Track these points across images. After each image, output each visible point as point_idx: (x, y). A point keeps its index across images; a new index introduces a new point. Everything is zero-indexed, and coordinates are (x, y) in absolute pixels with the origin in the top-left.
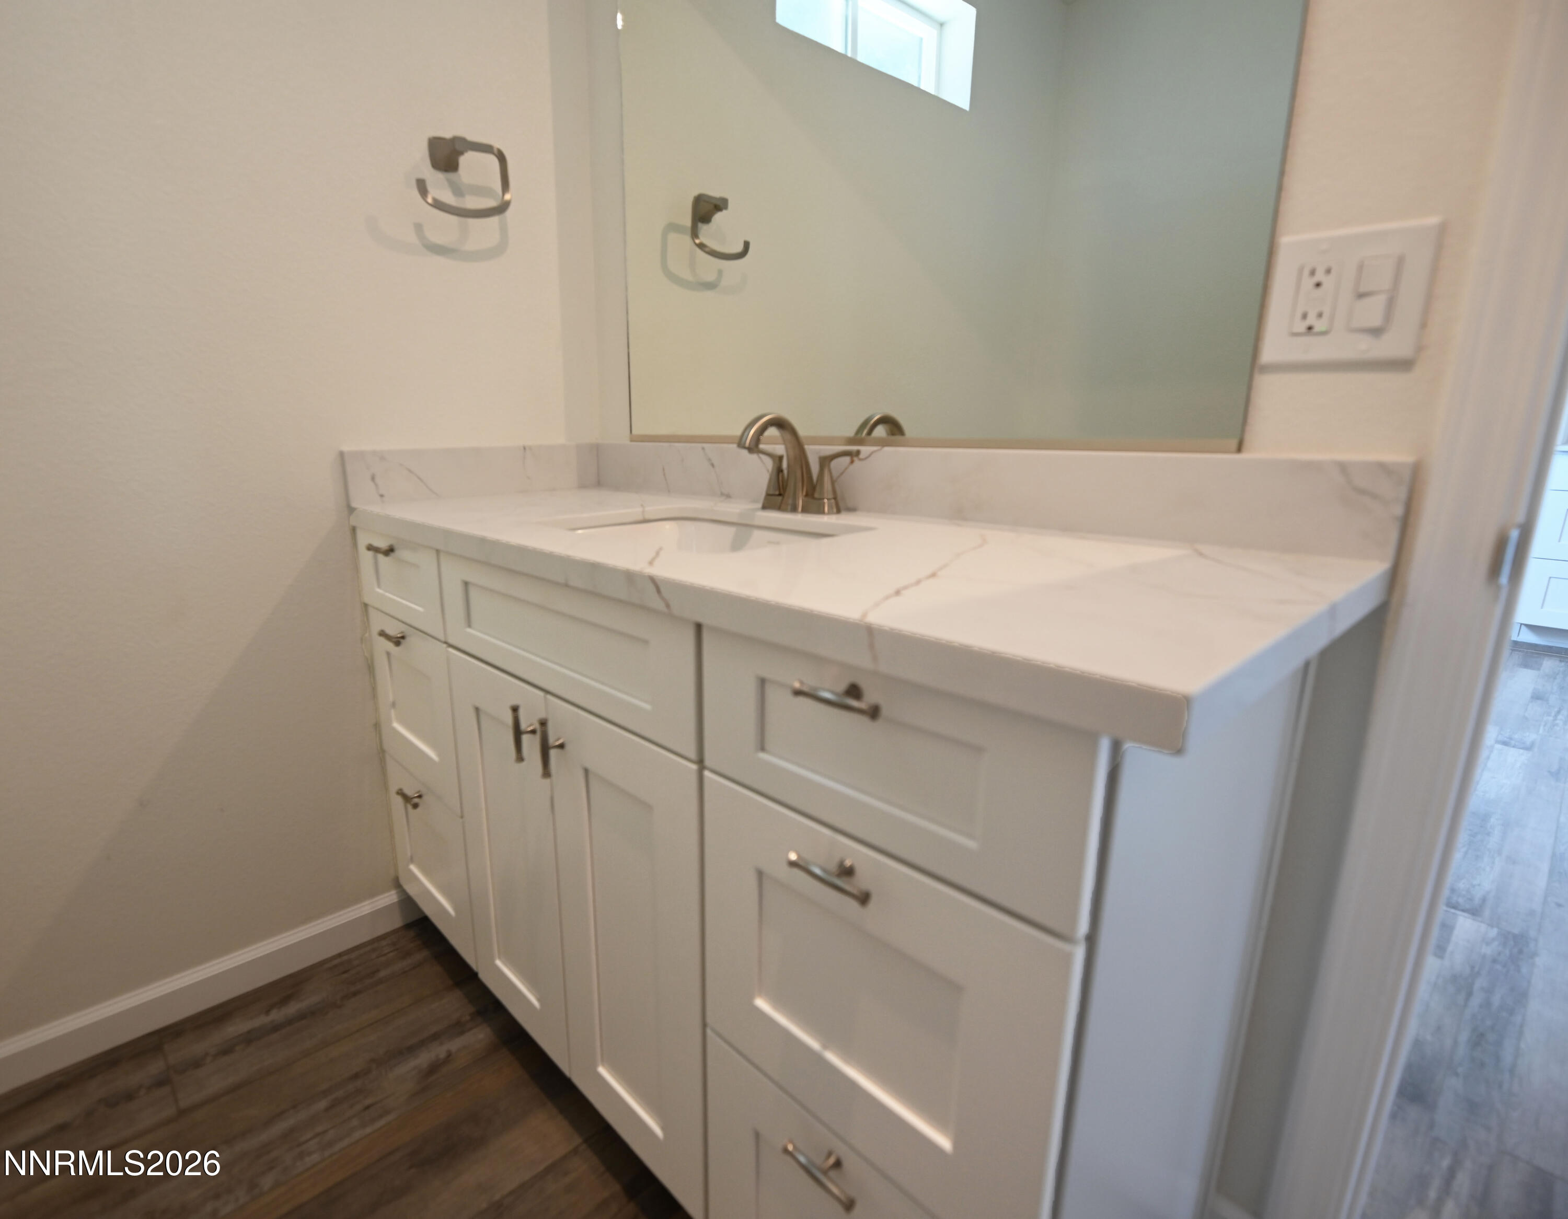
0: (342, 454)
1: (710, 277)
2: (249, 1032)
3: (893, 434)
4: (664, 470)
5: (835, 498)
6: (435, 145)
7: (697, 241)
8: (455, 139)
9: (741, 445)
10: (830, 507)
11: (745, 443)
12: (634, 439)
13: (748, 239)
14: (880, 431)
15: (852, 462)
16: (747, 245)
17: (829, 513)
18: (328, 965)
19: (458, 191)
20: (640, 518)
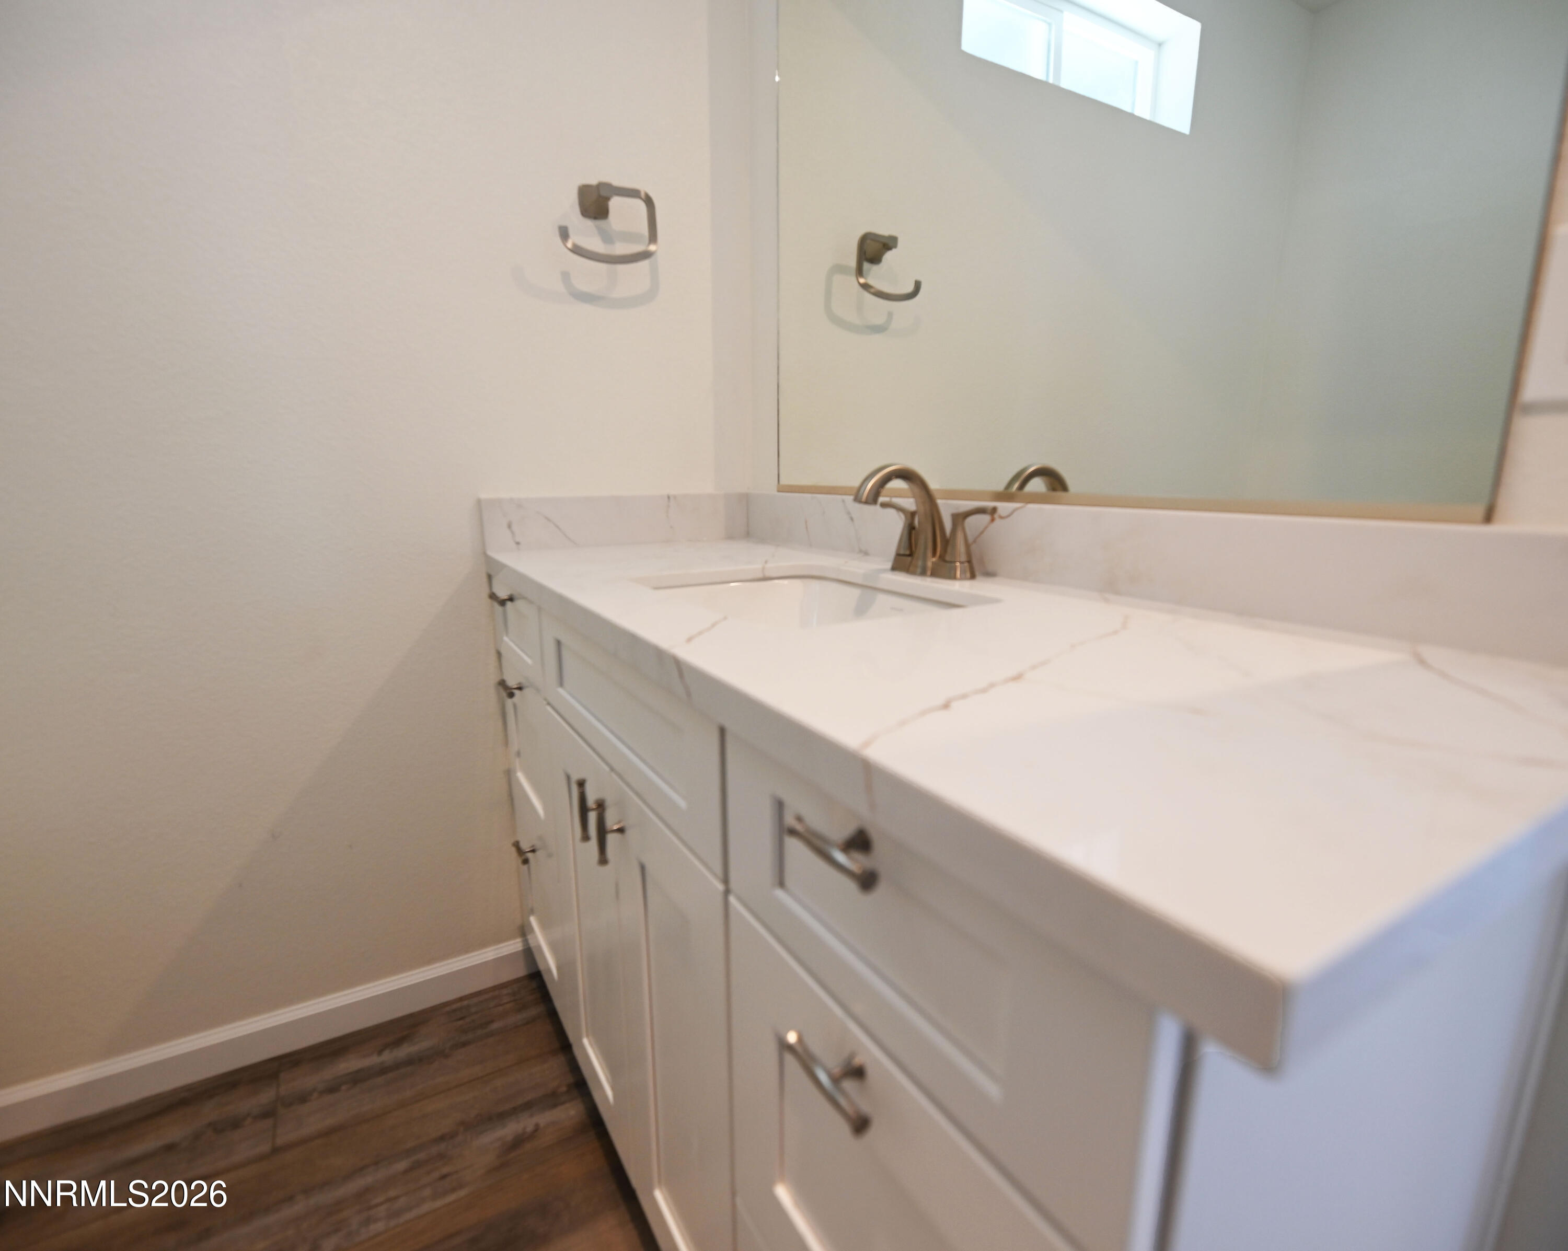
0: (479, 502)
1: (879, 320)
2: (358, 1072)
3: (1054, 489)
4: (806, 522)
5: (969, 562)
6: (584, 191)
7: (862, 281)
8: (600, 185)
9: (857, 499)
10: (963, 572)
11: (861, 499)
12: (782, 489)
13: (919, 278)
14: (1037, 485)
15: (993, 520)
16: (918, 285)
17: (961, 579)
18: (448, 1009)
19: (607, 238)
20: (760, 575)
